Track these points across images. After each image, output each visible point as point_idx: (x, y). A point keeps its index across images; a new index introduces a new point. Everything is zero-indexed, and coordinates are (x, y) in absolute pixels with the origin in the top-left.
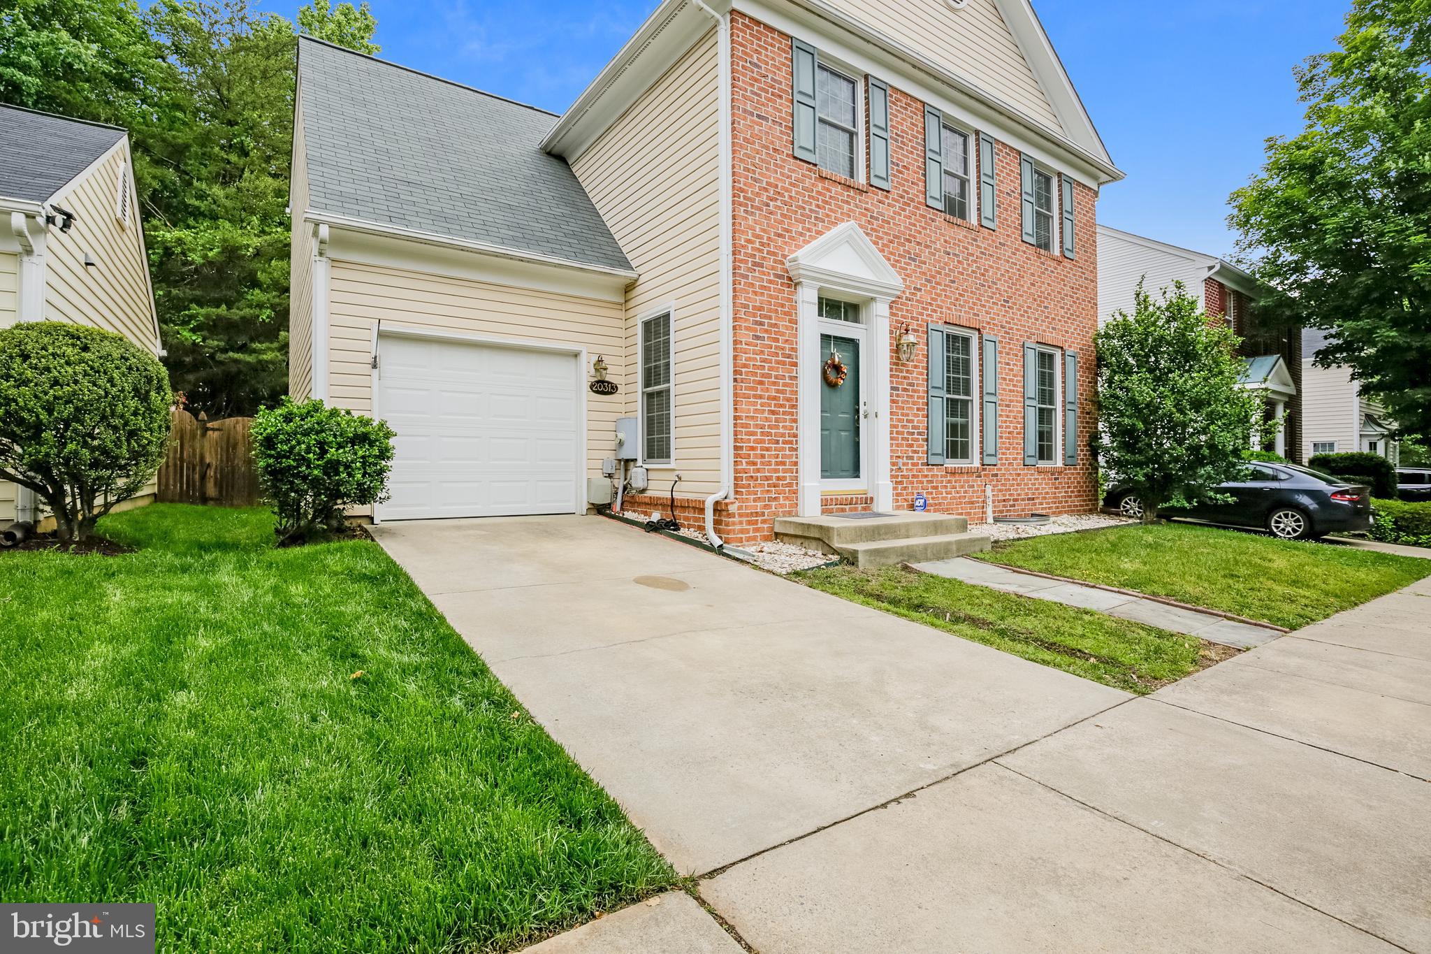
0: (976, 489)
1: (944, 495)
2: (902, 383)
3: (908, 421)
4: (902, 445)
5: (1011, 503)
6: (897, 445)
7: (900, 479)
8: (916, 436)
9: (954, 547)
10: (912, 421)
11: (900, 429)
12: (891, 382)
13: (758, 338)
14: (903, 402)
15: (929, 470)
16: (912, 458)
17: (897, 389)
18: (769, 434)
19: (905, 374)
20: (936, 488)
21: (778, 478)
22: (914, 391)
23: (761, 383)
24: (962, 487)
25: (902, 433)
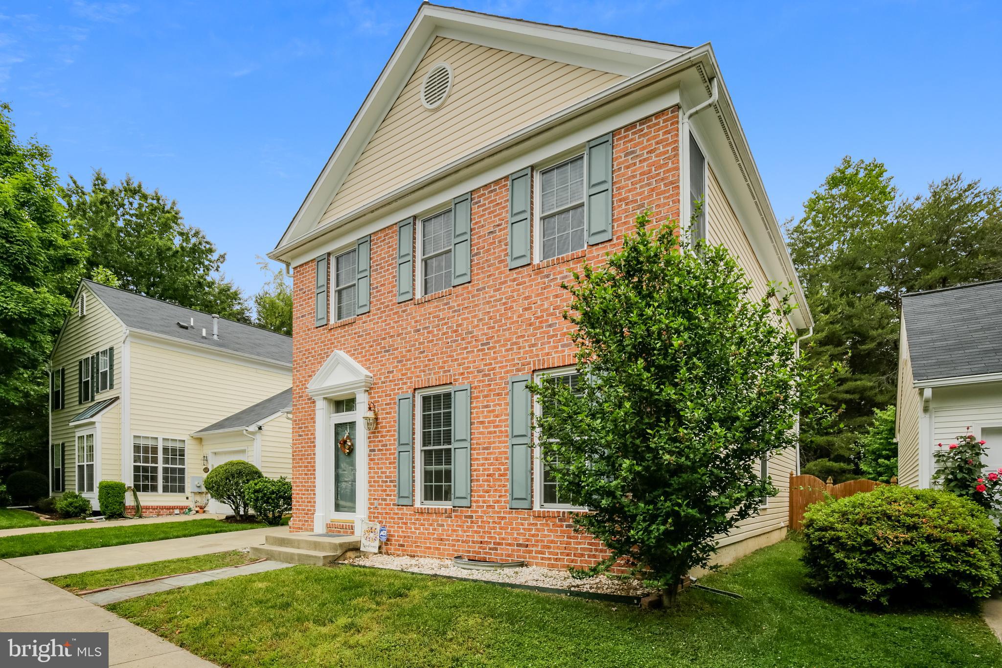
0: (445, 527)
1: (413, 530)
2: (377, 446)
3: (382, 473)
4: (378, 491)
5: (492, 546)
6: (375, 491)
7: (376, 515)
8: (388, 484)
9: (296, 558)
10: (385, 473)
11: (376, 479)
12: (369, 446)
13: (300, 436)
14: (378, 460)
15: (400, 509)
16: (385, 500)
17: (374, 451)
18: (305, 486)
19: (380, 439)
20: (406, 524)
21: (308, 510)
22: (387, 450)
23: (301, 459)
24: (431, 525)
25: (378, 482)
